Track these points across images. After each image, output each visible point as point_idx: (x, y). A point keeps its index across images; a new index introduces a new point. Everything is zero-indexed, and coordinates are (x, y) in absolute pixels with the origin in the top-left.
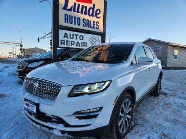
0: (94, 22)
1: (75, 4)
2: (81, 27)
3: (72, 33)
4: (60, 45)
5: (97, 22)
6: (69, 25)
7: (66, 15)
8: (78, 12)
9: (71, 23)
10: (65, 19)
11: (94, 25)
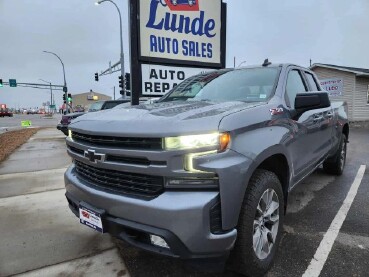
0: (203, 44)
1: (168, 15)
2: (180, 56)
3: (164, 68)
4: (144, 92)
5: (209, 45)
6: (158, 55)
7: (152, 36)
8: (173, 29)
9: (162, 51)
10: (152, 45)
11: (203, 50)
